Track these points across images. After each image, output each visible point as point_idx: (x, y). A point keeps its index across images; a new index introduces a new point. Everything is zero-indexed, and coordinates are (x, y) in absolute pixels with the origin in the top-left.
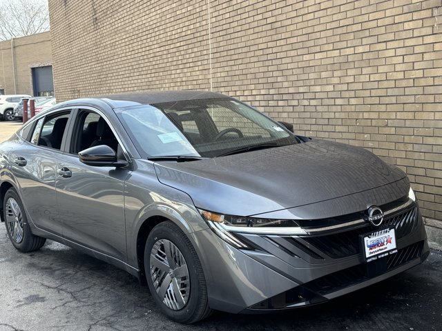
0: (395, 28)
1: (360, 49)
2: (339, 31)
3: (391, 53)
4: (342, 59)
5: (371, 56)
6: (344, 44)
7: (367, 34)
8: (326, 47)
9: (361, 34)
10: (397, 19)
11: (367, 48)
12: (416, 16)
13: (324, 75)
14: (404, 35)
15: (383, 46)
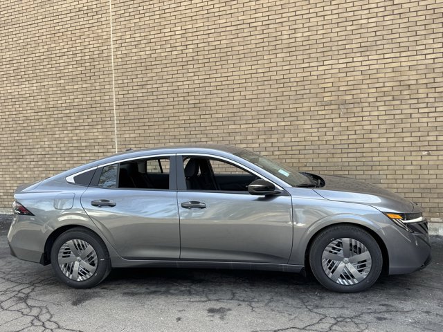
0: (311, 113)
2: (264, 112)
3: (308, 126)
4: (266, 129)
5: (292, 127)
6: (268, 120)
7: (288, 115)
9: (283, 115)
10: (313, 109)
11: (288, 123)
12: (327, 108)
14: (318, 117)
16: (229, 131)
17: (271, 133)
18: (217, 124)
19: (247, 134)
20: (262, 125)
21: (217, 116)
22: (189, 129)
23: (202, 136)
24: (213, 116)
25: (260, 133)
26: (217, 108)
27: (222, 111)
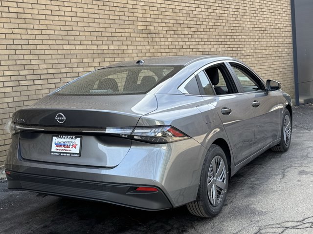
0: (131, 39)
1: (112, 47)
2: (96, 34)
3: (131, 51)
4: (99, 52)
5: (119, 51)
6: (100, 43)
7: (116, 39)
8: (86, 43)
9: (112, 39)
10: (132, 35)
11: (116, 47)
12: (141, 35)
13: (85, 60)
14: (136, 43)
15: (125, 47)
16: (64, 52)
17: (104, 56)
18: (50, 42)
19: (83, 56)
20: (95, 47)
21: (48, 32)
22: (14, 47)
23: (31, 57)
24: (44, 32)
25: (95, 56)
26: (47, 22)
27: (53, 27)
